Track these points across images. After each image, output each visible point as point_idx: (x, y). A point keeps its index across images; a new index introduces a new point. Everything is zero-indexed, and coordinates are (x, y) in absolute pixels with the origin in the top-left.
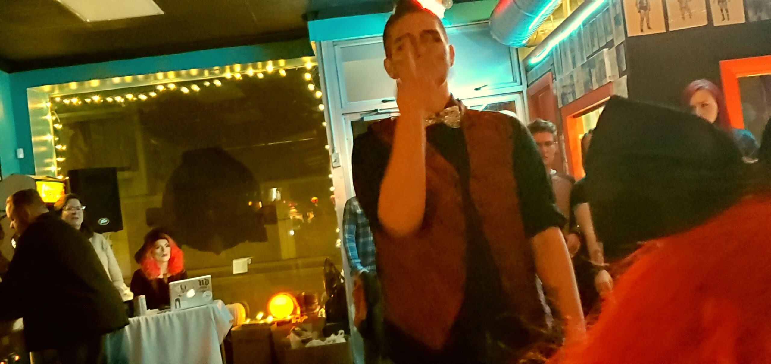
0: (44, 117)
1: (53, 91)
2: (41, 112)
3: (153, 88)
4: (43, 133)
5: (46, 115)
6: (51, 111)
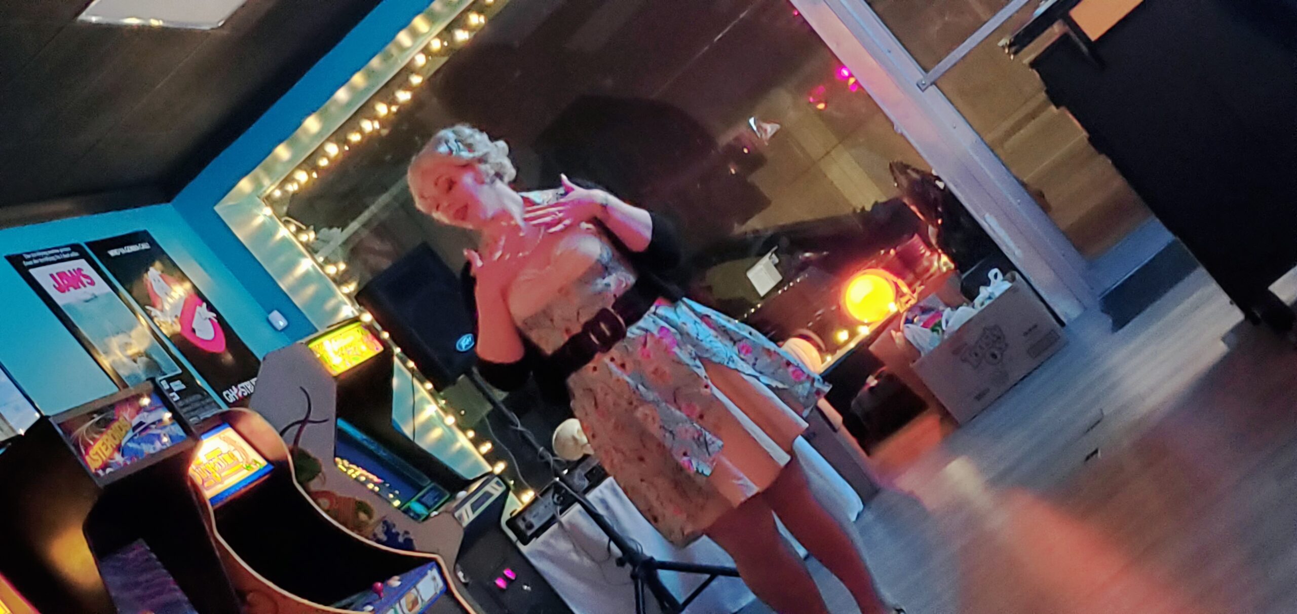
0: (277, 237)
2: (266, 232)
3: (409, 69)
4: (292, 265)
5: (275, 230)
6: (280, 221)
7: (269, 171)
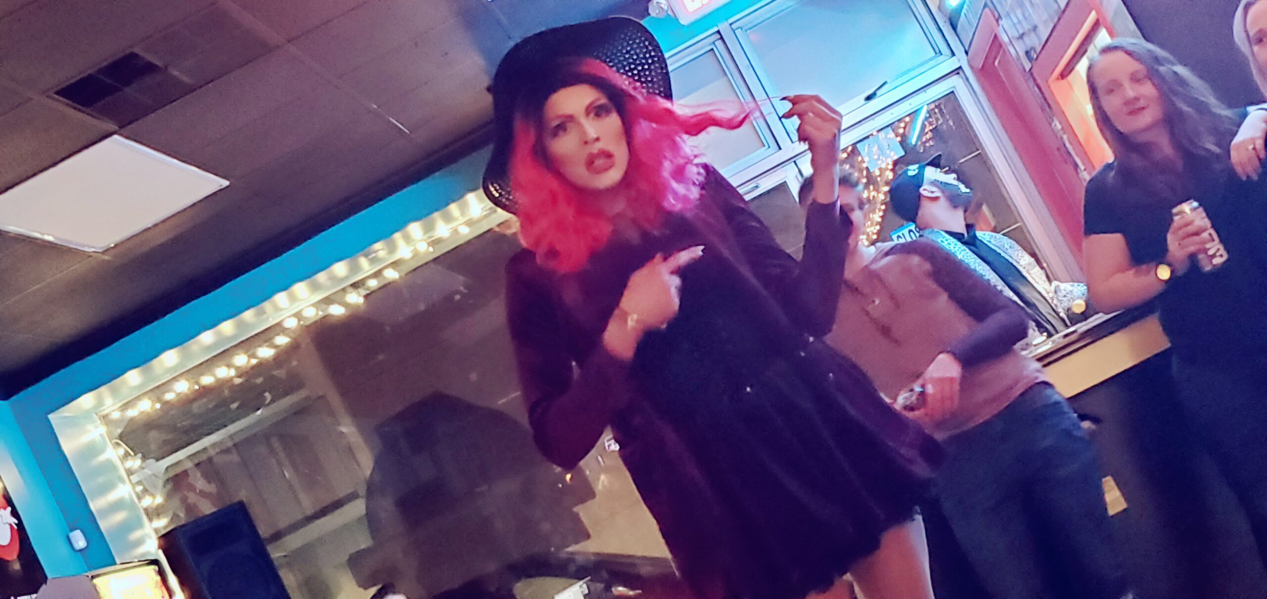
0: (102, 458)
1: (100, 402)
2: (91, 451)
3: (277, 328)
4: (108, 487)
5: (103, 451)
6: (111, 441)
7: (114, 393)
